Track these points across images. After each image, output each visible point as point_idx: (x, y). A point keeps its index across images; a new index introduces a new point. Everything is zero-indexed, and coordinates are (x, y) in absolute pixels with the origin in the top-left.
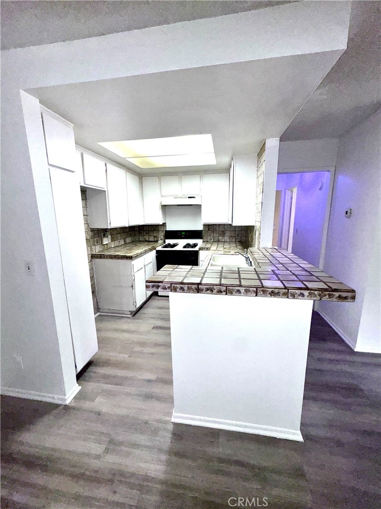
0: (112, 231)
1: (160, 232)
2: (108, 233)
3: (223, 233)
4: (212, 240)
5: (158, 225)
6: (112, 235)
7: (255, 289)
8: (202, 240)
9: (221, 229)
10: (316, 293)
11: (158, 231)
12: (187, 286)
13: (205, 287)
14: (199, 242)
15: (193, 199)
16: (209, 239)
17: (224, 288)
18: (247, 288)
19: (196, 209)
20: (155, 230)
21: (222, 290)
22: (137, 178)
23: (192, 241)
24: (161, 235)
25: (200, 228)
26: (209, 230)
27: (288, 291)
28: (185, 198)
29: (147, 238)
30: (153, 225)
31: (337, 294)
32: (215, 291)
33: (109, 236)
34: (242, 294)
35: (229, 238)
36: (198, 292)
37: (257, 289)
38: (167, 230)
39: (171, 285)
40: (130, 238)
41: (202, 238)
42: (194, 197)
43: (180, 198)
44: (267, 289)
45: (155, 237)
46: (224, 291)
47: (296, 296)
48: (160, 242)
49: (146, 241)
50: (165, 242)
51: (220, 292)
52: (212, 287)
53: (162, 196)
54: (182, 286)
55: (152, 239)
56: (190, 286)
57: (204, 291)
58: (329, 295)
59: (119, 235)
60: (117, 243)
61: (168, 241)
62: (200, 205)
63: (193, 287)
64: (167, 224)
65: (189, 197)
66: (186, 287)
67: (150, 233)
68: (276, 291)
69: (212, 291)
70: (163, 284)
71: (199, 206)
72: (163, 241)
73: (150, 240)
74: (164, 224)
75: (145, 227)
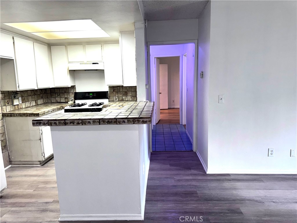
0: (22, 94)
1: (71, 94)
2: (19, 95)
3: (126, 94)
4: (117, 100)
5: (69, 88)
6: (22, 97)
7: (98, 120)
8: (107, 100)
9: (124, 90)
10: (131, 120)
11: (69, 93)
12: (58, 121)
13: (69, 121)
14: (105, 101)
15: (97, 64)
16: (114, 99)
17: (81, 121)
18: (94, 120)
19: (100, 73)
20: (65, 93)
21: (80, 122)
22: (45, 48)
23: (98, 101)
24: (72, 96)
25: (106, 89)
26: (114, 91)
27: (117, 120)
28: (89, 64)
29: (58, 99)
30: (64, 88)
31: (141, 120)
32: (75, 124)
33: (20, 98)
34: (91, 124)
35: (131, 97)
36: (65, 125)
37: (99, 120)
38: (77, 91)
39: (48, 121)
40: (42, 100)
41: (107, 98)
42: (97, 63)
43: (85, 64)
44: (105, 120)
45: (65, 98)
46: (81, 123)
47: (121, 123)
48: (70, 102)
49: (57, 102)
50: (74, 102)
51: (78, 124)
52: (73, 121)
53: (69, 62)
54: (55, 121)
55: (63, 100)
56: (60, 121)
57: (69, 124)
58: (138, 121)
59: (30, 98)
60: (28, 104)
61: (77, 102)
62: (104, 70)
63: (62, 121)
64: (76, 87)
65: (93, 64)
66: (57, 123)
67: (61, 94)
68: (110, 120)
69: (73, 123)
70: (43, 121)
71: (102, 71)
72: (73, 102)
73: (61, 101)
74: (73, 87)
75: (55, 89)
